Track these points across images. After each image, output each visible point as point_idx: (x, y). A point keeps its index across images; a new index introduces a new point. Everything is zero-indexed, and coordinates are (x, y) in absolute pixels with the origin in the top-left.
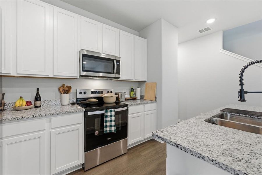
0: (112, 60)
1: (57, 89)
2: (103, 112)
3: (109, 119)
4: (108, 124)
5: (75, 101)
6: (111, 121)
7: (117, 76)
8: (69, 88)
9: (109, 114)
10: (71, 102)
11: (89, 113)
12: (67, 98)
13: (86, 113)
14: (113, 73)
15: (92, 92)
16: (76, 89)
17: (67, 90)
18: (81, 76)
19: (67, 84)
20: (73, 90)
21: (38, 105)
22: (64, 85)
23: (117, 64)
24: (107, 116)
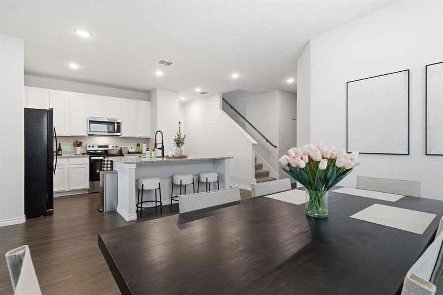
0: (114, 123)
1: (72, 144)
2: (102, 158)
3: (106, 163)
4: (106, 166)
5: (85, 152)
6: (107, 164)
7: (119, 134)
8: (81, 143)
9: (106, 159)
10: (82, 153)
11: (92, 158)
12: (79, 150)
13: (90, 157)
14: (114, 132)
15: (99, 147)
16: (86, 143)
17: (79, 144)
18: (89, 135)
19: (79, 140)
20: (84, 144)
21: (60, 154)
22: (77, 141)
23: (117, 125)
24: (104, 161)
